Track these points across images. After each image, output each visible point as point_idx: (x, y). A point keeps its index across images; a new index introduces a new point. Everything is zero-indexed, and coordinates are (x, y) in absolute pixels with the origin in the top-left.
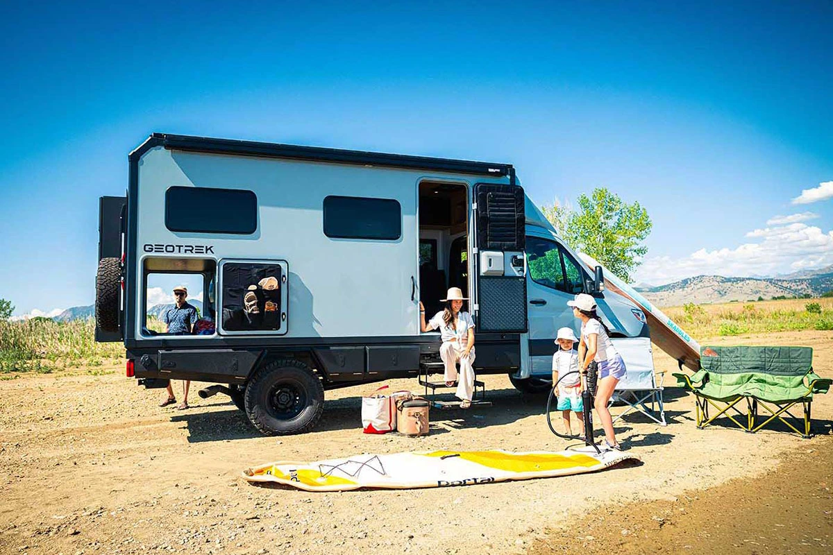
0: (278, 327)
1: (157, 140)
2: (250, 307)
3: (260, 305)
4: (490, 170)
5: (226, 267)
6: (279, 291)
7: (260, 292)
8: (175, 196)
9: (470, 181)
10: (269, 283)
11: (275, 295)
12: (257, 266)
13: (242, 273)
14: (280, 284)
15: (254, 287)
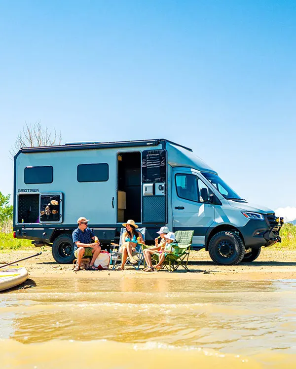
0: (59, 220)
2: (48, 212)
4: (148, 144)
5: (42, 197)
6: (58, 206)
7: (51, 206)
9: (141, 149)
10: (54, 202)
11: (57, 208)
12: (51, 196)
13: (46, 199)
14: (59, 203)
15: (49, 204)
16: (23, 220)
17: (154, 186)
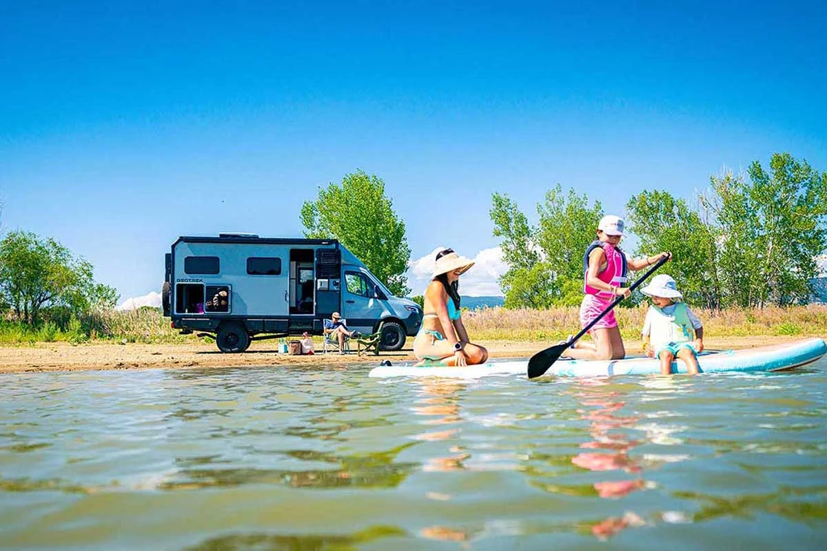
0: (227, 311)
1: (182, 239)
2: (215, 303)
3: (220, 302)
4: (323, 243)
5: (207, 287)
7: (220, 297)
8: (188, 260)
9: (315, 247)
10: (223, 293)
11: (226, 298)
12: (219, 287)
13: (213, 290)
14: (228, 294)
15: (217, 295)
16: (187, 311)
17: (329, 281)
